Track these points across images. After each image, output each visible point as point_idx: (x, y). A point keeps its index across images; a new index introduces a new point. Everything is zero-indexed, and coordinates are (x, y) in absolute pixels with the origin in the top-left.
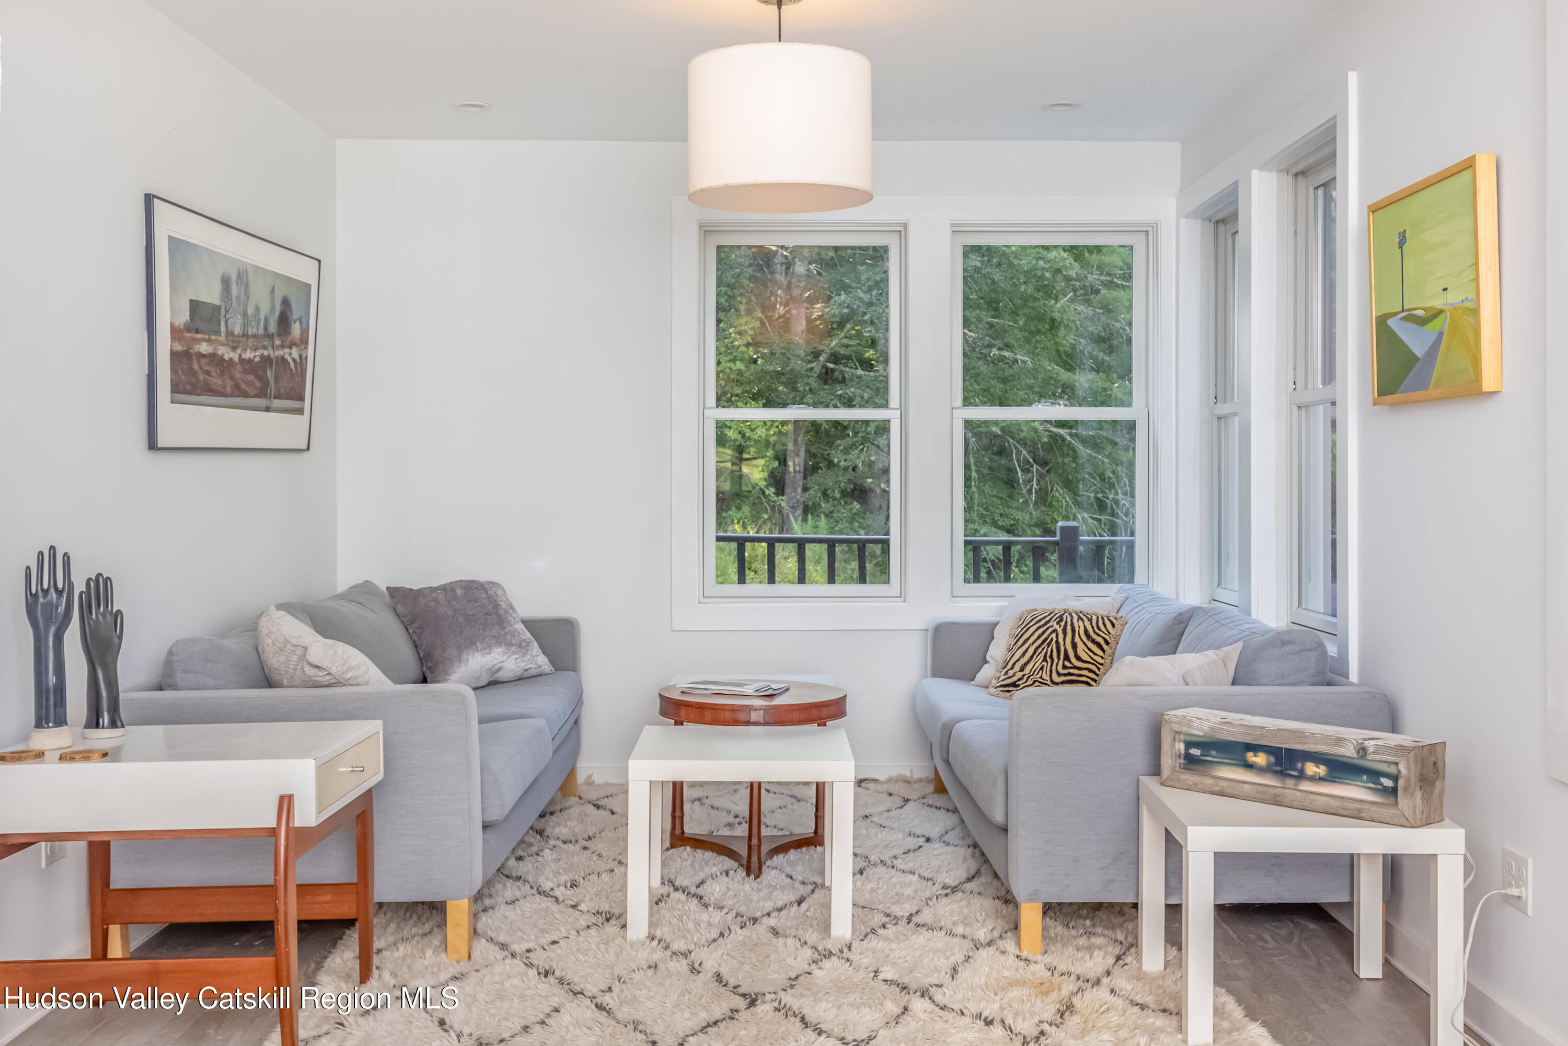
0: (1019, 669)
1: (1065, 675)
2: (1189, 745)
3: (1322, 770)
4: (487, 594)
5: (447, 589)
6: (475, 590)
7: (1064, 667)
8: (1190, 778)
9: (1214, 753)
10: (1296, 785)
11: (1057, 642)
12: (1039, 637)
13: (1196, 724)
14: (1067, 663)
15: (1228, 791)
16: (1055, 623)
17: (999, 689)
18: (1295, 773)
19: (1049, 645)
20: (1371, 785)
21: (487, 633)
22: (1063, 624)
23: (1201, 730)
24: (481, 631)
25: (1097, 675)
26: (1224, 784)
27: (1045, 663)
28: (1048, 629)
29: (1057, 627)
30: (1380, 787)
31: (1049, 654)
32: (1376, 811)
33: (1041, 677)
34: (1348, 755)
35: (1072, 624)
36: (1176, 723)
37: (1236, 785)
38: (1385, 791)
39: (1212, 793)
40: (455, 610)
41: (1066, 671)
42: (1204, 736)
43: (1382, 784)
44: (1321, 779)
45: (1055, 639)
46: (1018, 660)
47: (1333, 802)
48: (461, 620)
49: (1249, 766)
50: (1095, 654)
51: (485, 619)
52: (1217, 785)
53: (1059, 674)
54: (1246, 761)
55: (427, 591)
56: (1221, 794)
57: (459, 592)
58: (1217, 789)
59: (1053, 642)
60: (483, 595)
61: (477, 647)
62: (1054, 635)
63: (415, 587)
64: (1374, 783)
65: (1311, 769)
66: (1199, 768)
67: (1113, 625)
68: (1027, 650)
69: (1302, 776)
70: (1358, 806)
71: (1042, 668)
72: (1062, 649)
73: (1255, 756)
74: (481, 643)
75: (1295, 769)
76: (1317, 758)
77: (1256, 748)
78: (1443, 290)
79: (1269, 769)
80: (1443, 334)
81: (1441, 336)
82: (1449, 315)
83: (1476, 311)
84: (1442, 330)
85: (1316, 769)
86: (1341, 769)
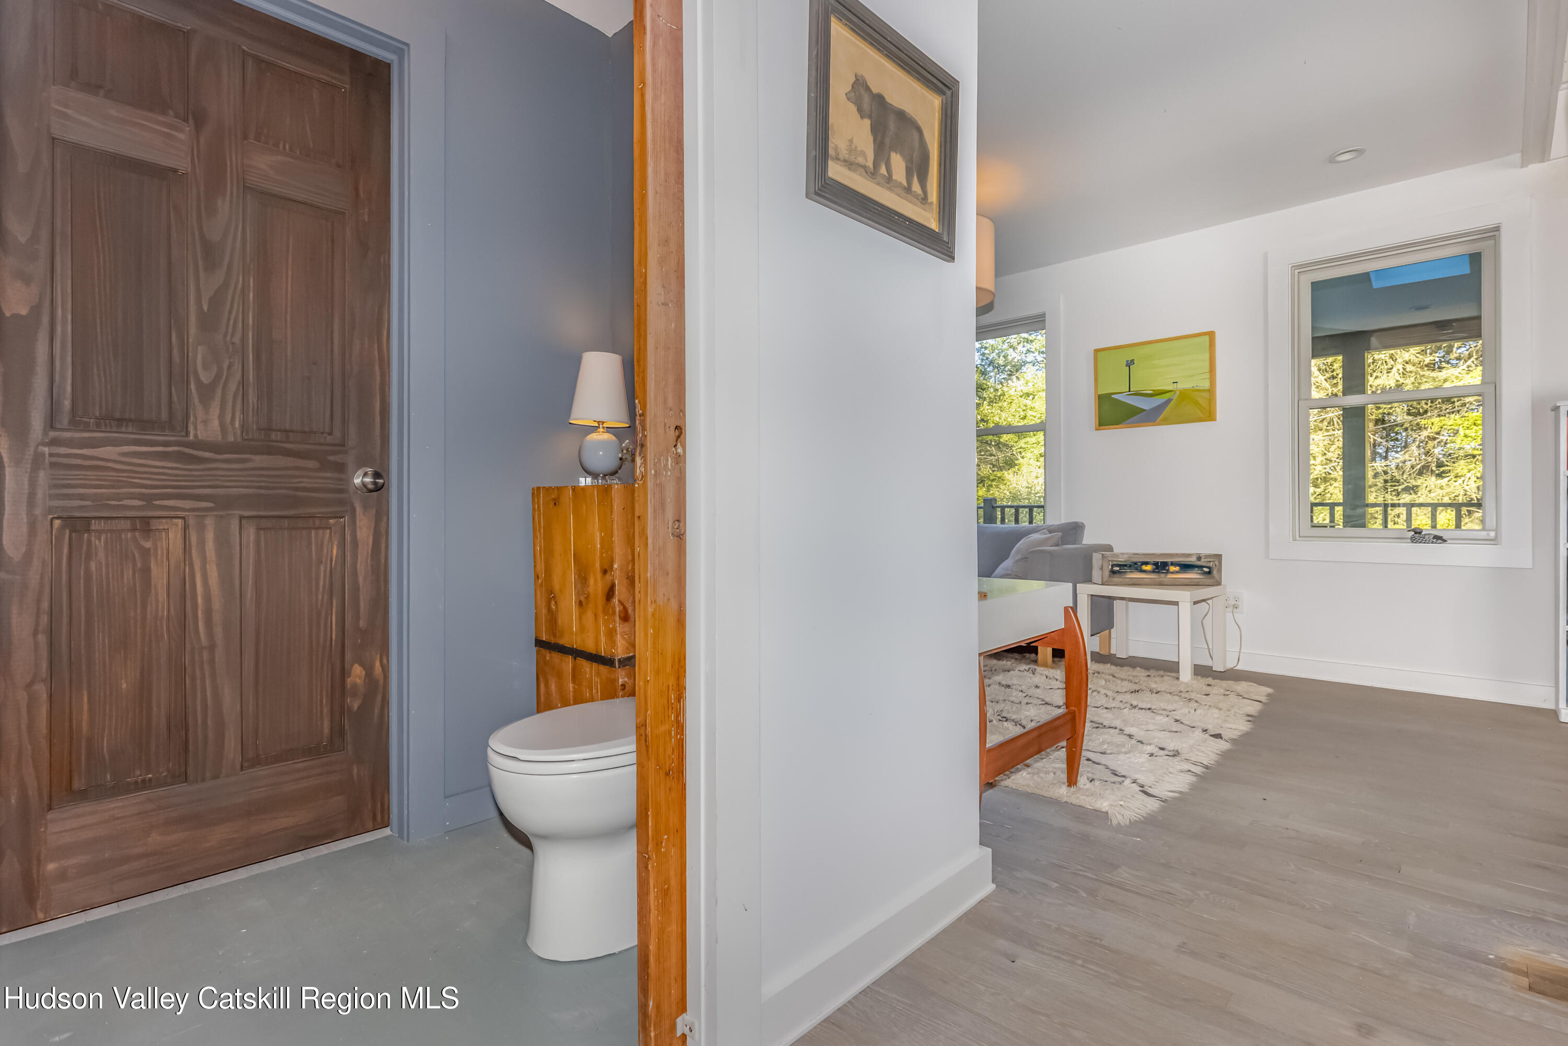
3: (1177, 568)
8: (1117, 580)
9: (1126, 568)
10: (1166, 576)
15: (1137, 583)
18: (1165, 571)
20: (1199, 572)
23: (1119, 559)
26: (1135, 580)
32: (1204, 581)
34: (1193, 560)
37: (1140, 580)
38: (1206, 573)
39: (1128, 585)
42: (1124, 561)
43: (1204, 571)
44: (1177, 572)
47: (1187, 581)
49: (1145, 571)
52: (1131, 581)
54: (1141, 569)
56: (1134, 585)
58: (1130, 583)
65: (1172, 569)
66: (1119, 575)
69: (1168, 572)
70: (1196, 580)
73: (1146, 567)
76: (1173, 564)
77: (1146, 563)
78: (1174, 383)
79: (1153, 572)
80: (1172, 400)
81: (1169, 401)
82: (1178, 393)
83: (1209, 390)
84: (1171, 398)
85: (1175, 569)
86: (1186, 567)
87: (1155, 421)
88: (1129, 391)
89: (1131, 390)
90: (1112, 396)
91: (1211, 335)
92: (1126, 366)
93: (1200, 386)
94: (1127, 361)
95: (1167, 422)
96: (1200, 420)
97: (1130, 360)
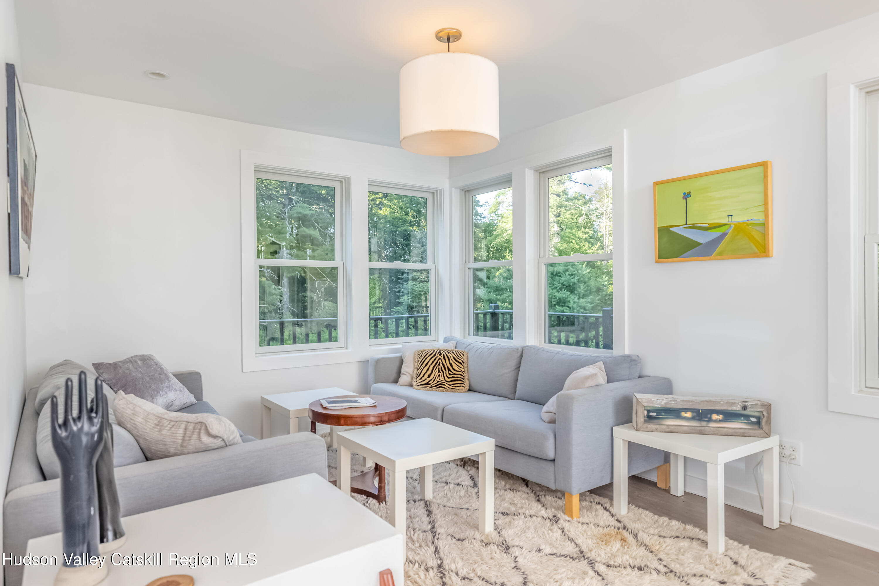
0: (427, 377)
1: (451, 378)
2: (649, 411)
3: (720, 417)
4: (154, 362)
5: (131, 361)
6: (148, 361)
7: (450, 374)
8: (652, 426)
9: (663, 414)
10: (709, 424)
11: (442, 363)
12: (433, 362)
13: (657, 402)
14: (450, 372)
15: (674, 430)
16: (438, 355)
17: (420, 386)
19: (439, 365)
20: (746, 421)
21: (163, 385)
22: (442, 355)
23: (660, 404)
24: (160, 385)
25: (464, 377)
26: (673, 427)
27: (439, 373)
28: (436, 358)
29: (440, 357)
30: (750, 422)
31: (440, 369)
32: (752, 432)
33: (440, 379)
34: (737, 409)
35: (447, 355)
36: (645, 402)
37: (679, 427)
38: (752, 423)
39: (665, 432)
40: (142, 374)
41: (451, 376)
42: (661, 407)
43: (751, 421)
44: (720, 421)
45: (441, 362)
46: (426, 373)
47: (730, 430)
48: (148, 379)
49: (685, 418)
50: (461, 367)
51: (160, 377)
52: (669, 428)
53: (448, 378)
54: (680, 416)
55: (121, 364)
56: (671, 432)
57: (139, 362)
58: (668, 430)
59: (441, 364)
60: (153, 363)
61: (160, 395)
62: (440, 361)
63: (111, 362)
64: (747, 420)
65: (715, 417)
66: (656, 421)
67: (463, 355)
68: (429, 368)
69: (710, 420)
70: (742, 431)
71: (439, 375)
72: (446, 366)
73: (686, 413)
74: (162, 391)
75: (707, 418)
76: (718, 412)
77: (686, 410)
78: (728, 216)
79: (693, 418)
80: (727, 233)
81: (724, 235)
82: (733, 226)
83: (764, 224)
84: (727, 232)
85: (717, 417)
86: (729, 416)
87: (711, 255)
88: (686, 224)
89: (688, 223)
90: (671, 229)
91: (764, 165)
92: (683, 199)
93: (755, 220)
94: (684, 194)
95: (722, 256)
96: (754, 255)
97: (686, 192)
